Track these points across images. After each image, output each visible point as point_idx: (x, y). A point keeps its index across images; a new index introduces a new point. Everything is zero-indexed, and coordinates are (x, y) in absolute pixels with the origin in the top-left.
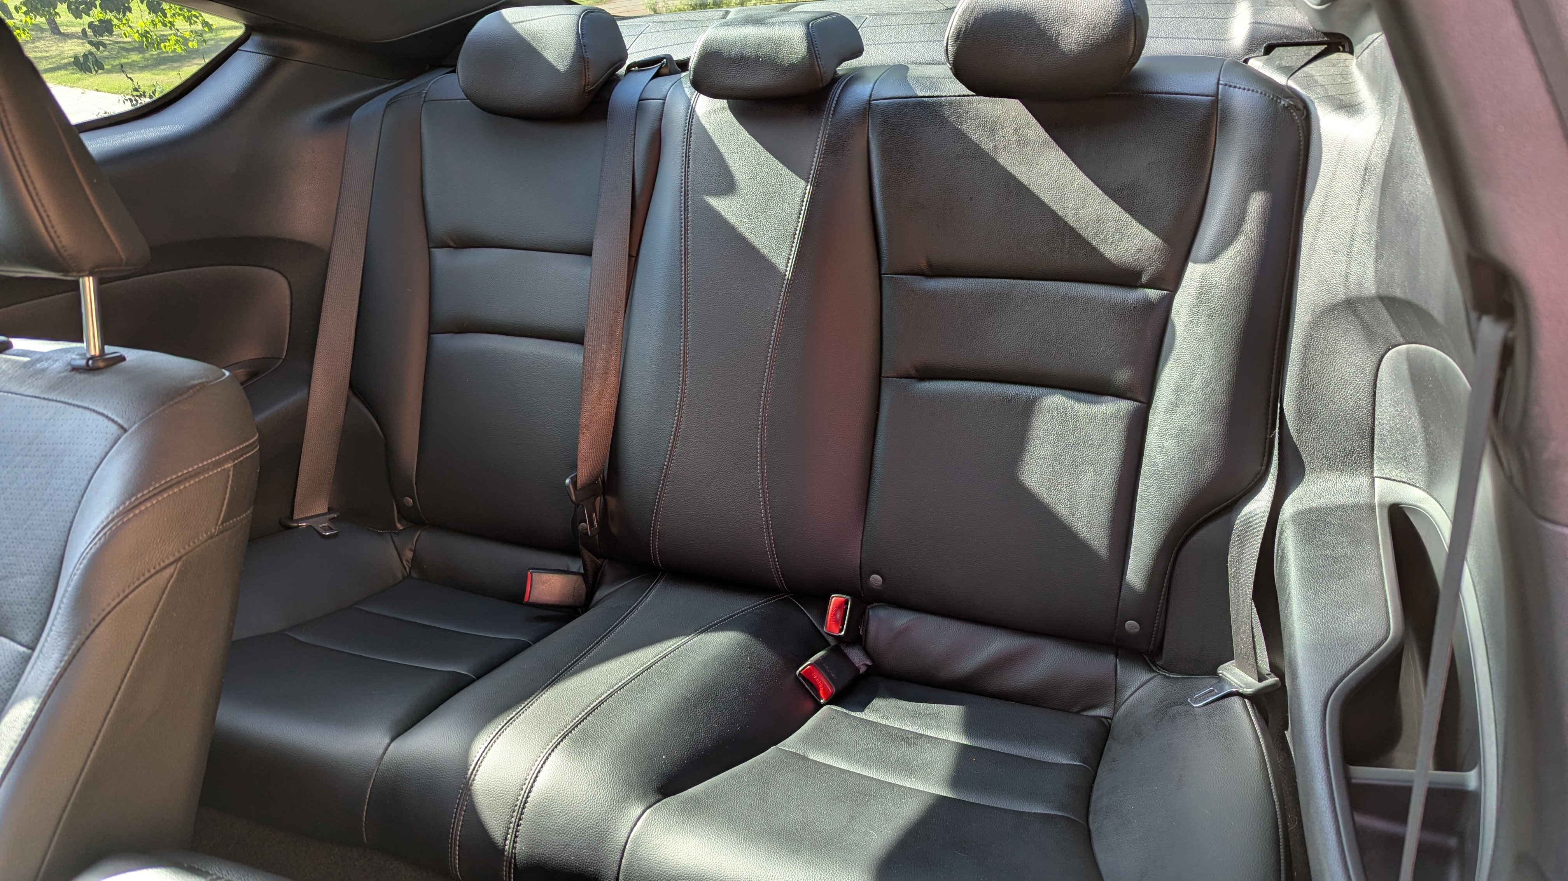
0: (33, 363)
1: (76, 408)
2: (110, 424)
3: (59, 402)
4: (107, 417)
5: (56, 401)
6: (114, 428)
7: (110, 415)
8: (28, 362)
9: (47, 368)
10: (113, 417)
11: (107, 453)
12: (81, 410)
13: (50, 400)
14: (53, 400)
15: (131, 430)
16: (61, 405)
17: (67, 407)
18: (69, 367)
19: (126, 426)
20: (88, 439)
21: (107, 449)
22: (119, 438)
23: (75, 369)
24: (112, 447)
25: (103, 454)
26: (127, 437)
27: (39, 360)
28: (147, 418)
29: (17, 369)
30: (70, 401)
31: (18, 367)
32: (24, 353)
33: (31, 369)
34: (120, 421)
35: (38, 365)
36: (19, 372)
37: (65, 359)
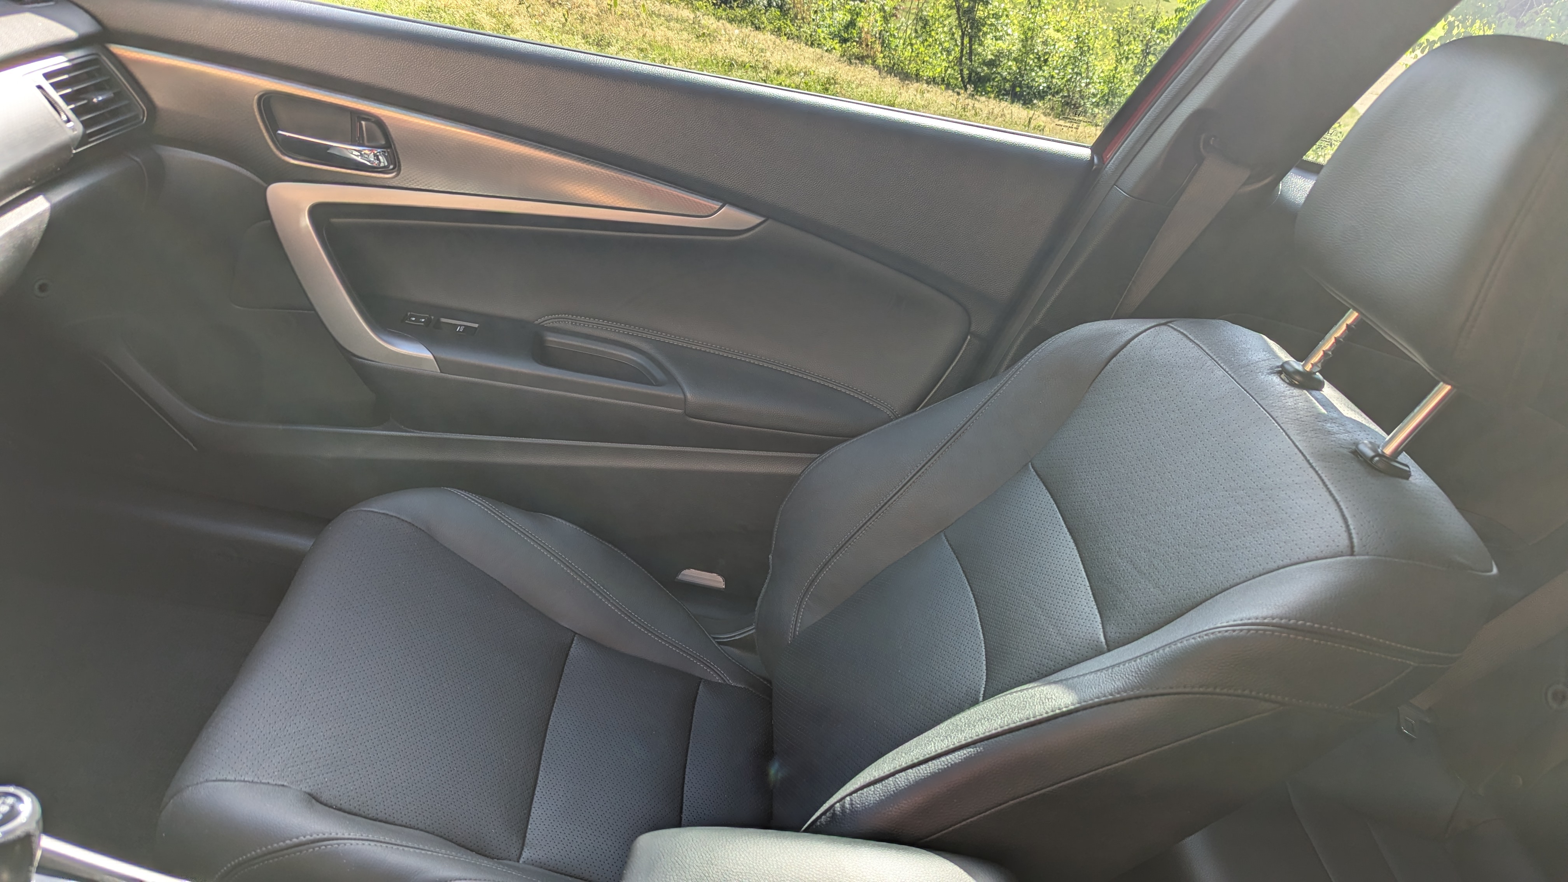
0: (1326, 419)
1: (1327, 494)
2: (1345, 535)
3: (1318, 475)
4: (1347, 526)
5: (1317, 472)
6: (1344, 541)
7: (1352, 527)
8: (1323, 414)
9: (1334, 433)
10: (1353, 531)
11: (1317, 559)
12: (1330, 499)
13: (1312, 467)
14: (1314, 469)
15: (1357, 557)
16: (1318, 479)
17: (1321, 485)
18: (1354, 447)
19: (1356, 549)
20: (1312, 531)
21: (1319, 555)
22: (1341, 555)
23: (1357, 453)
24: (1326, 558)
25: (1313, 556)
26: (1348, 561)
27: (1332, 420)
28: (1383, 558)
29: (1309, 414)
30: (1328, 483)
31: (1311, 413)
32: (1326, 404)
33: (1320, 423)
34: (1355, 540)
35: (1328, 425)
36: (1308, 418)
37: (1356, 436)
